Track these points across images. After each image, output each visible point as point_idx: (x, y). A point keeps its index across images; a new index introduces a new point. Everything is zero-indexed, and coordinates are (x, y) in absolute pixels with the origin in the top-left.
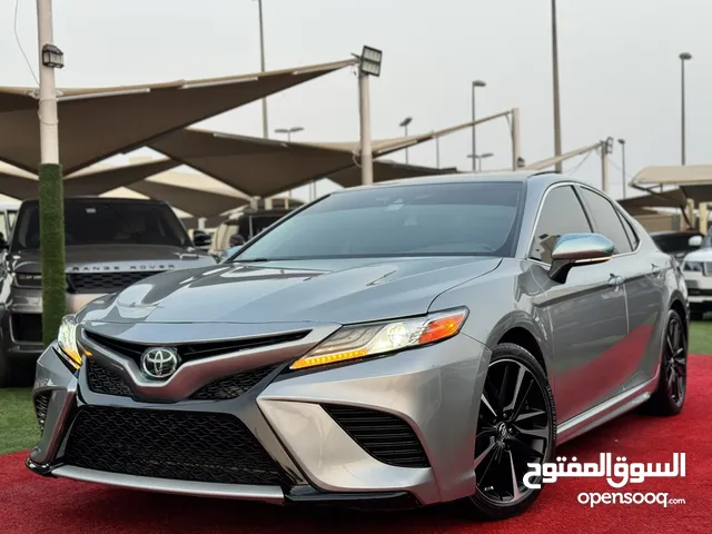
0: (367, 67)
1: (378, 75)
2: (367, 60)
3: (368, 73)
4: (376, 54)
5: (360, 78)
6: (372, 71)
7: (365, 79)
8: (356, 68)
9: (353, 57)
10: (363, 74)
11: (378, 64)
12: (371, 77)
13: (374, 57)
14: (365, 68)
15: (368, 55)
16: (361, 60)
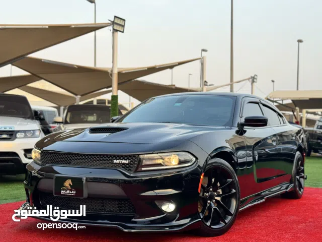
0: (116, 27)
1: (123, 32)
2: (117, 24)
3: (117, 31)
4: (122, 21)
5: (113, 33)
6: (120, 30)
7: (116, 33)
8: (111, 27)
9: (110, 22)
10: (115, 31)
11: (123, 26)
12: (118, 32)
13: (121, 23)
14: (115, 27)
15: (117, 21)
16: (113, 23)
